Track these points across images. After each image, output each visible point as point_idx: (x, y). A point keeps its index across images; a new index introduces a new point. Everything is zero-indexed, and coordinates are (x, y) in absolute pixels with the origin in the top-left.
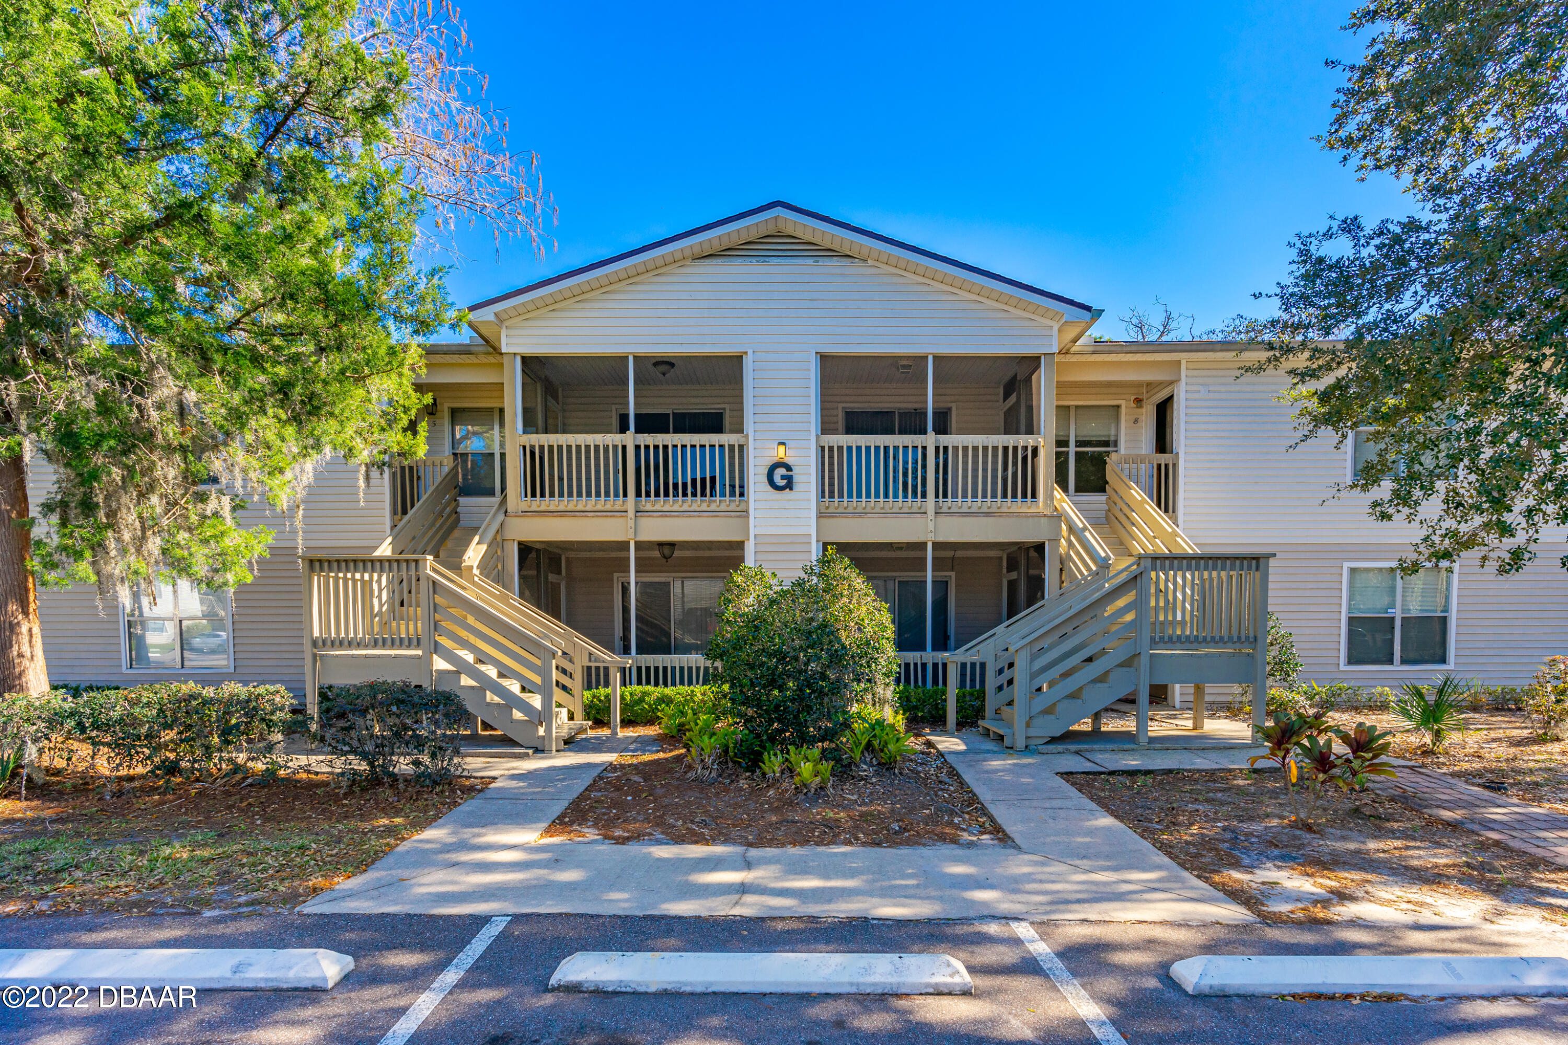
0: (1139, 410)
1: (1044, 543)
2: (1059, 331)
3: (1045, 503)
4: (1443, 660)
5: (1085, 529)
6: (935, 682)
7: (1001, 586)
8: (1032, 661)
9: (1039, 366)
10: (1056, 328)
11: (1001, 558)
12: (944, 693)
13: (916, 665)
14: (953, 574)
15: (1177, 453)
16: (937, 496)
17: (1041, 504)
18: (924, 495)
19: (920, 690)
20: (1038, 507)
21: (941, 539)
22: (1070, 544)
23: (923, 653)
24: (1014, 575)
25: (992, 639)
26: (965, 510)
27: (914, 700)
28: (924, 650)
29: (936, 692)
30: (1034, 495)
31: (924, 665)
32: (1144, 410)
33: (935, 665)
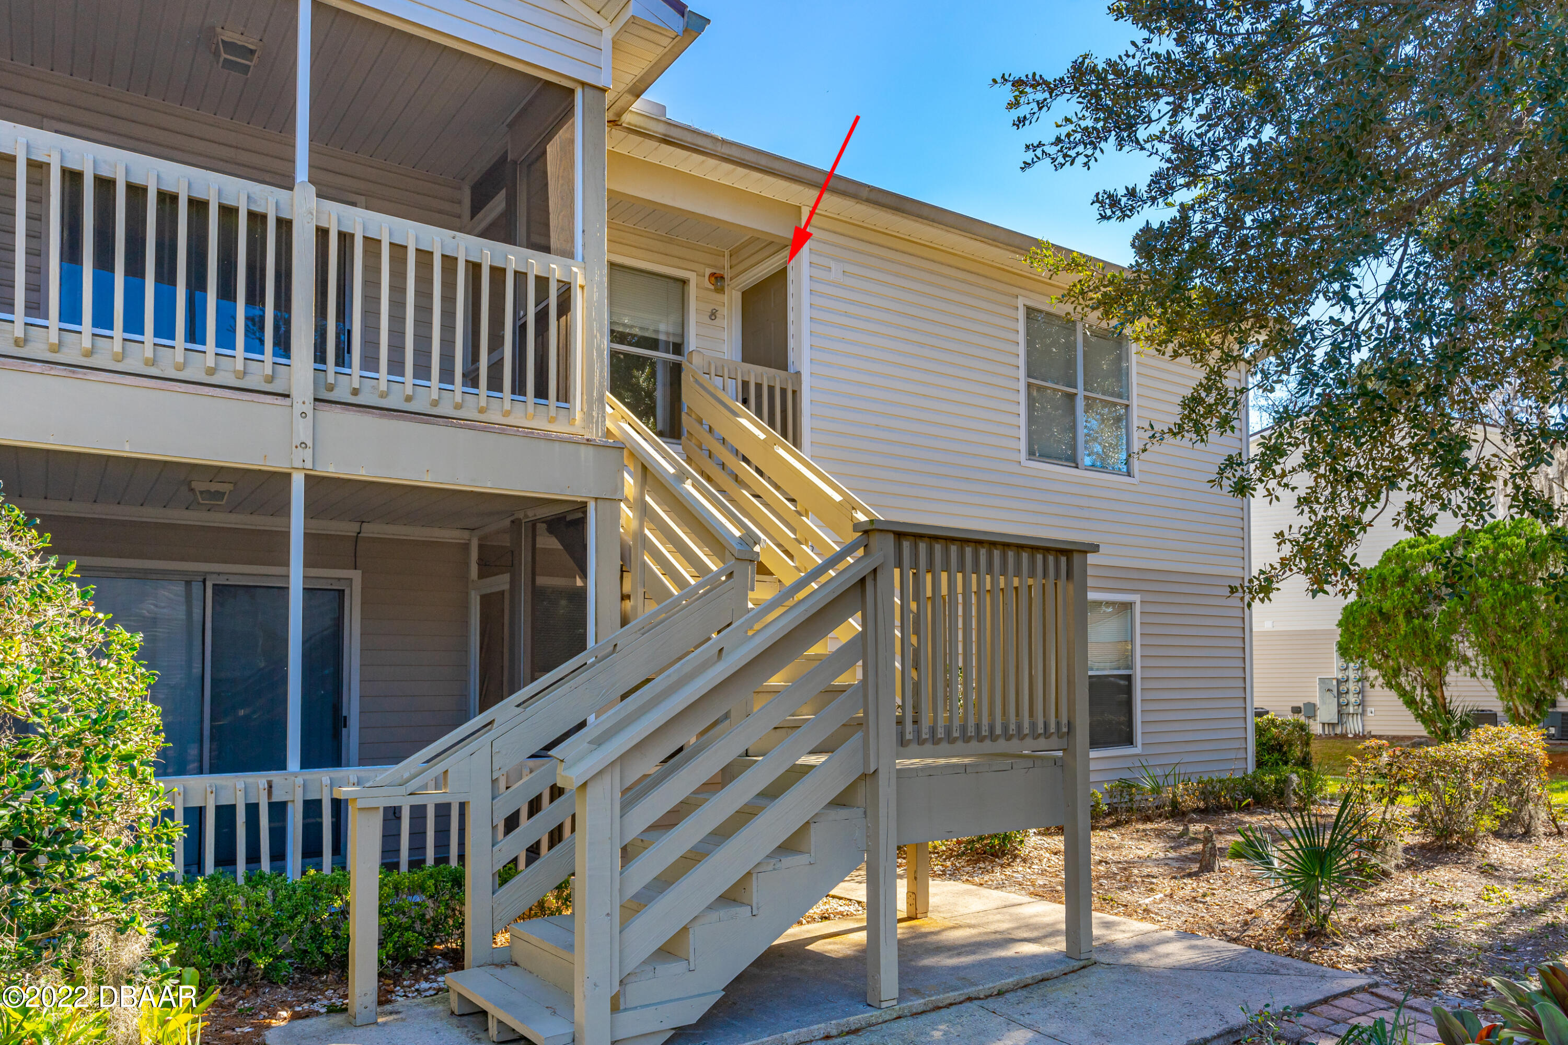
0: (718, 297)
1: (583, 507)
2: (615, 44)
3: (588, 416)
4: (1129, 740)
5: (682, 476)
6: (312, 851)
7: (465, 606)
8: (626, 806)
9: (569, 112)
10: (609, 34)
11: (466, 547)
12: (339, 888)
13: (252, 810)
14: (356, 576)
15: (798, 374)
16: (320, 356)
17: (578, 415)
18: (283, 345)
19: (264, 893)
20: (571, 421)
21: (330, 469)
22: (644, 511)
23: (275, 776)
24: (501, 582)
25: (485, 739)
26: (393, 402)
27: (242, 927)
28: (282, 765)
29: (314, 890)
30: (564, 395)
31: (278, 810)
32: (726, 298)
33: (312, 808)
